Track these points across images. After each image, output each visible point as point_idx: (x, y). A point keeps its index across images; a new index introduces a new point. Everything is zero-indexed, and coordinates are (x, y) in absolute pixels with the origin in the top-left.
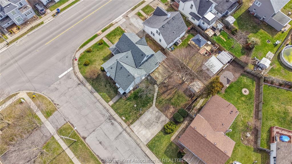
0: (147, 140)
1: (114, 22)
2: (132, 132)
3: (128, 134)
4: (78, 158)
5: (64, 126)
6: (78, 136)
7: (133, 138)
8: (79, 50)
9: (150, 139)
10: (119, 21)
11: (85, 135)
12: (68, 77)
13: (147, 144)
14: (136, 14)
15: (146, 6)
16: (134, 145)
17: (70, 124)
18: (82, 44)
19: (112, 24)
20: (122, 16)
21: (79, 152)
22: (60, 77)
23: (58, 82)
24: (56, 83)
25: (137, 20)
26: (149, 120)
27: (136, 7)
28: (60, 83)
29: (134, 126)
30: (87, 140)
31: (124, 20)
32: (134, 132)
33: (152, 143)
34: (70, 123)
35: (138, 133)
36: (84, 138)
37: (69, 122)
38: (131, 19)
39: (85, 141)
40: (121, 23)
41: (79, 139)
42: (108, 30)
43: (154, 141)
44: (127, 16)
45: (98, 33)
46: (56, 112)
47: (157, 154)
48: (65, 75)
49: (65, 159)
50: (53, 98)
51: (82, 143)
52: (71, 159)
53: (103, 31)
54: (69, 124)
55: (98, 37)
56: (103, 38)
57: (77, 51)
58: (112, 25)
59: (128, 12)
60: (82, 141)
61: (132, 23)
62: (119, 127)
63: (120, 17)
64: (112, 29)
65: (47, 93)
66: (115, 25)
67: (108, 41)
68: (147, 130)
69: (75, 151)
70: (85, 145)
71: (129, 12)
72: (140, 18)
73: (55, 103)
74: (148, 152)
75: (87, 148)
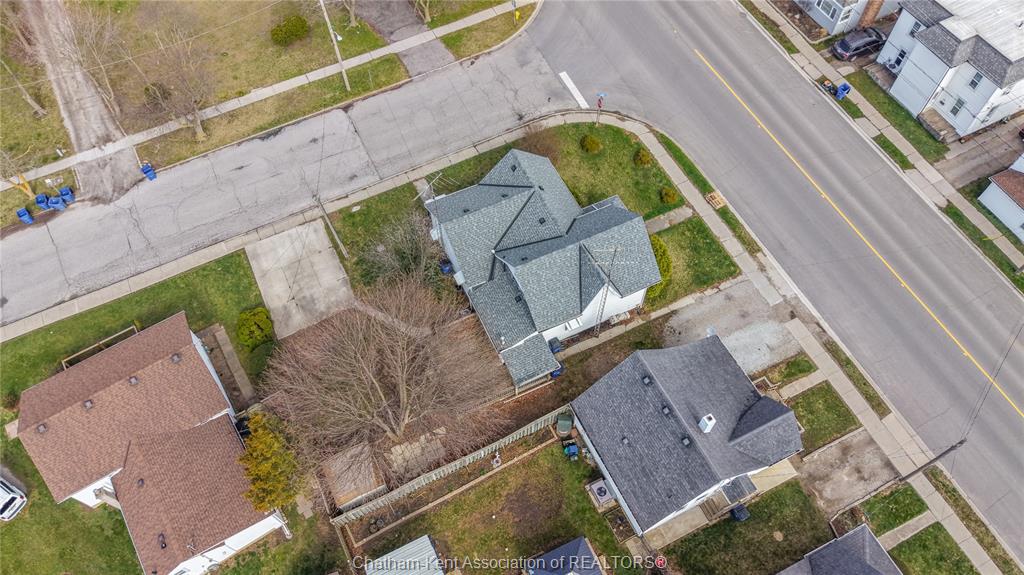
0: (256, 256)
1: (770, 260)
2: (303, 220)
3: (302, 212)
4: (302, 88)
5: (403, 70)
6: (360, 94)
7: (283, 219)
8: (652, 131)
9: (253, 264)
10: (769, 279)
11: (353, 112)
12: (560, 93)
13: (245, 253)
14: (802, 353)
15: (848, 411)
16: (263, 219)
17: (400, 83)
18: (677, 144)
19: (759, 250)
20: (796, 298)
21: (315, 91)
22: (564, 75)
23: (546, 68)
24: (544, 63)
25: (765, 348)
27: (845, 363)
28: (540, 73)
29: (315, 231)
30: (341, 113)
31: (774, 300)
32: (300, 229)
33: (239, 265)
34: (407, 83)
35: (290, 236)
36: (346, 109)
37: (411, 81)
38: (773, 325)
39: (339, 108)
40: (758, 282)
41: (347, 95)
42: (729, 233)
43: (242, 273)
44: (793, 316)
45: (718, 194)
46: (451, 57)
47: (201, 272)
48: (565, 87)
49: (312, 61)
50: (496, 55)
51: (335, 101)
52: (308, 74)
53: (723, 213)
54: (403, 82)
55: (700, 195)
56: (692, 207)
57: (647, 126)
58: (752, 249)
59: (818, 324)
60: (341, 100)
61: (750, 323)
62: (337, 192)
63: (793, 290)
64: (732, 246)
65: (520, 43)
66: (751, 260)
67: (670, 221)
68: (283, 263)
69: (325, 83)
70: (325, 106)
71: (818, 329)
72: (775, 366)
73: (481, 58)
74: (222, 250)
75: (315, 108)
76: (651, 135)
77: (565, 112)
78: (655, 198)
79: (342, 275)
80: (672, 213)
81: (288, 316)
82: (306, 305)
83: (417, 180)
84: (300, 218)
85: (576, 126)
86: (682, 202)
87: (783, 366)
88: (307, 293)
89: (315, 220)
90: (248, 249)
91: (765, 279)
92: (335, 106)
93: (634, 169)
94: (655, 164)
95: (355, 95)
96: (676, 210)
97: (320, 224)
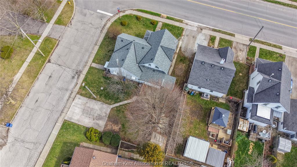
0: (71, 118)
1: (186, 21)
2: (73, 99)
3: (70, 97)
4: (29, 66)
5: (53, 40)
6: (49, 55)
7: (66, 103)
8: (134, 10)
9: (72, 121)
11: (52, 61)
12: (102, 17)
13: (66, 120)
14: (211, 36)
15: (229, 40)
16: (61, 108)
17: (57, 43)
18: (143, 9)
19: (182, 21)
20: (199, 25)
21: (34, 64)
22: (98, 11)
23: (92, 12)
24: (90, 11)
25: (204, 40)
26: (92, 109)
27: (219, 31)
28: (92, 15)
29: (79, 99)
30: (49, 64)
31: (195, 29)
32: (74, 102)
33: (69, 125)
34: (59, 42)
35: (74, 106)
36: (49, 61)
37: (59, 41)
38: (200, 35)
39: (47, 63)
40: (189, 28)
41: (46, 58)
42: (173, 21)
43: (72, 126)
44: (202, 30)
45: (162, 14)
46: (63, 27)
47: (60, 136)
48: (102, 14)
49: (23, 56)
50: (75, 18)
51: (44, 62)
52: (26, 61)
53: (168, 18)
54: (57, 42)
55: (159, 17)
56: (160, 22)
57: (131, 10)
58: (181, 21)
59: (207, 27)
60: (45, 60)
61: (196, 38)
62: (73, 85)
63: (196, 24)
64: (177, 24)
65: (78, 10)
66: (183, 24)
67: (159, 28)
68: (81, 113)
69: (34, 59)
70: (43, 65)
71: (208, 29)
72: (209, 42)
73: (72, 21)
74: (59, 125)
75: (40, 68)
76: (134, 11)
77: (109, 20)
78: (151, 25)
79: (100, 103)
80: (158, 26)
81: (98, 124)
82: (99, 118)
83: (91, 65)
84: (71, 99)
85: (115, 21)
86: (157, 22)
87: (210, 41)
88: (96, 115)
89: (76, 96)
90: (66, 118)
91: (190, 26)
92: (45, 63)
93: (140, 22)
94: (143, 18)
95: (48, 56)
96: (158, 25)
97: (78, 96)
